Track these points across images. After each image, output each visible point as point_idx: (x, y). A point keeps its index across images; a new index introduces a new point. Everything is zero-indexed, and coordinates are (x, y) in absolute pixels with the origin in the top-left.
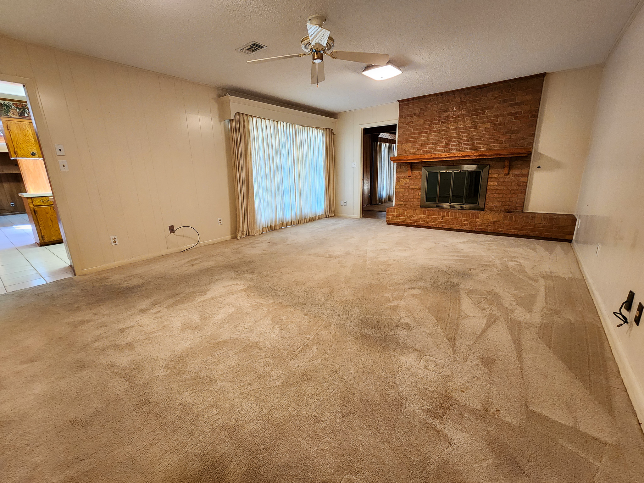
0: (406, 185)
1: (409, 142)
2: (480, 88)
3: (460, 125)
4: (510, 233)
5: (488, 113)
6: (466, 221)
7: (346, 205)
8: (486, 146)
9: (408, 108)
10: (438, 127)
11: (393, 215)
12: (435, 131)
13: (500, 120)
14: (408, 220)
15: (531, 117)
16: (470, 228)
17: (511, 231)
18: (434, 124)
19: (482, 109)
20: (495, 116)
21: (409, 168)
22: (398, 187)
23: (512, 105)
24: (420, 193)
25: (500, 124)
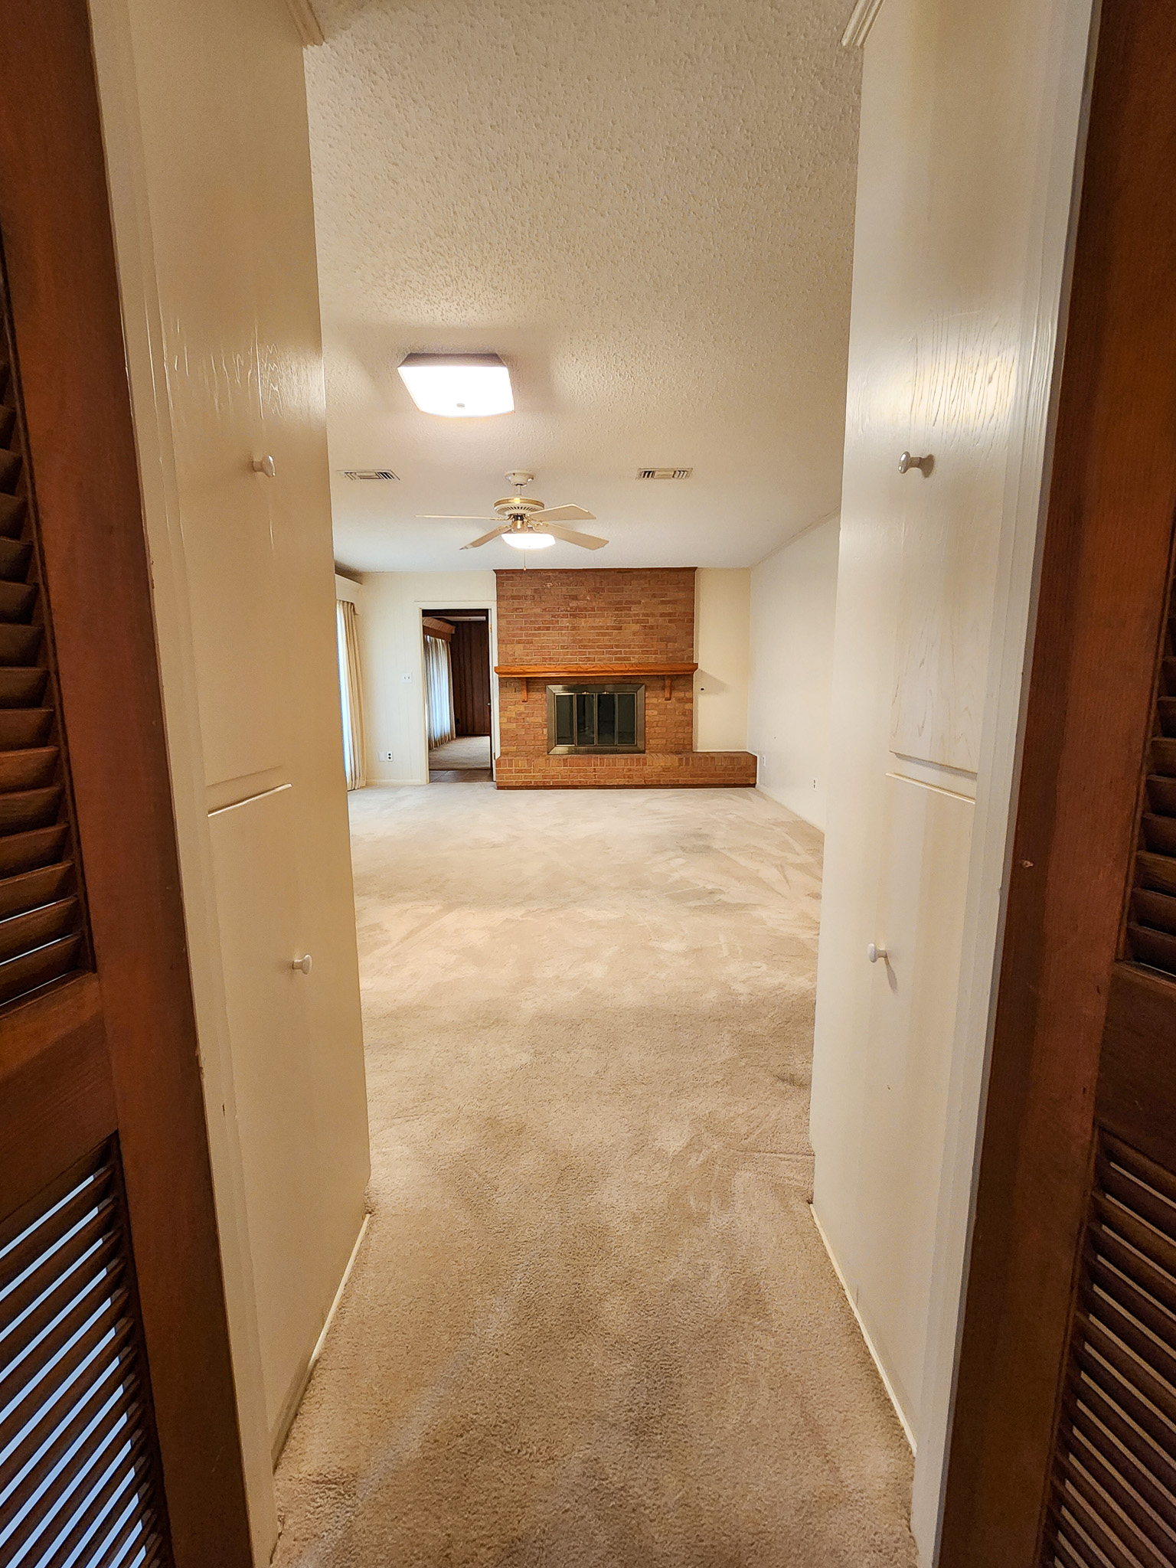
0: (519, 718)
1: (519, 642)
2: (621, 572)
3: (598, 622)
4: (690, 783)
5: (635, 609)
6: (630, 770)
7: (391, 760)
8: (637, 656)
9: (513, 585)
10: (565, 622)
11: (510, 771)
12: (561, 629)
13: (651, 620)
14: (537, 777)
15: (687, 622)
16: (636, 781)
17: (690, 780)
18: (559, 616)
19: (626, 603)
20: (644, 615)
21: (524, 687)
22: (505, 720)
23: (663, 602)
24: (545, 730)
25: (651, 627)
